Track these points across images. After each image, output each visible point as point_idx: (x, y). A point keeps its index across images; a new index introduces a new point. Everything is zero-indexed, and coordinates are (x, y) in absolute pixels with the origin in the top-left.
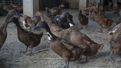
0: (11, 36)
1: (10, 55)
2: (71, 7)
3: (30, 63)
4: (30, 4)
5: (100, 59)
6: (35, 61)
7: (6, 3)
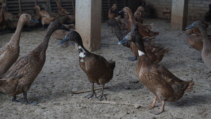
0: (53, 62)
1: (46, 93)
2: (159, 16)
3: (76, 107)
4: (87, 10)
5: (193, 107)
6: (85, 105)
7: (52, 6)
